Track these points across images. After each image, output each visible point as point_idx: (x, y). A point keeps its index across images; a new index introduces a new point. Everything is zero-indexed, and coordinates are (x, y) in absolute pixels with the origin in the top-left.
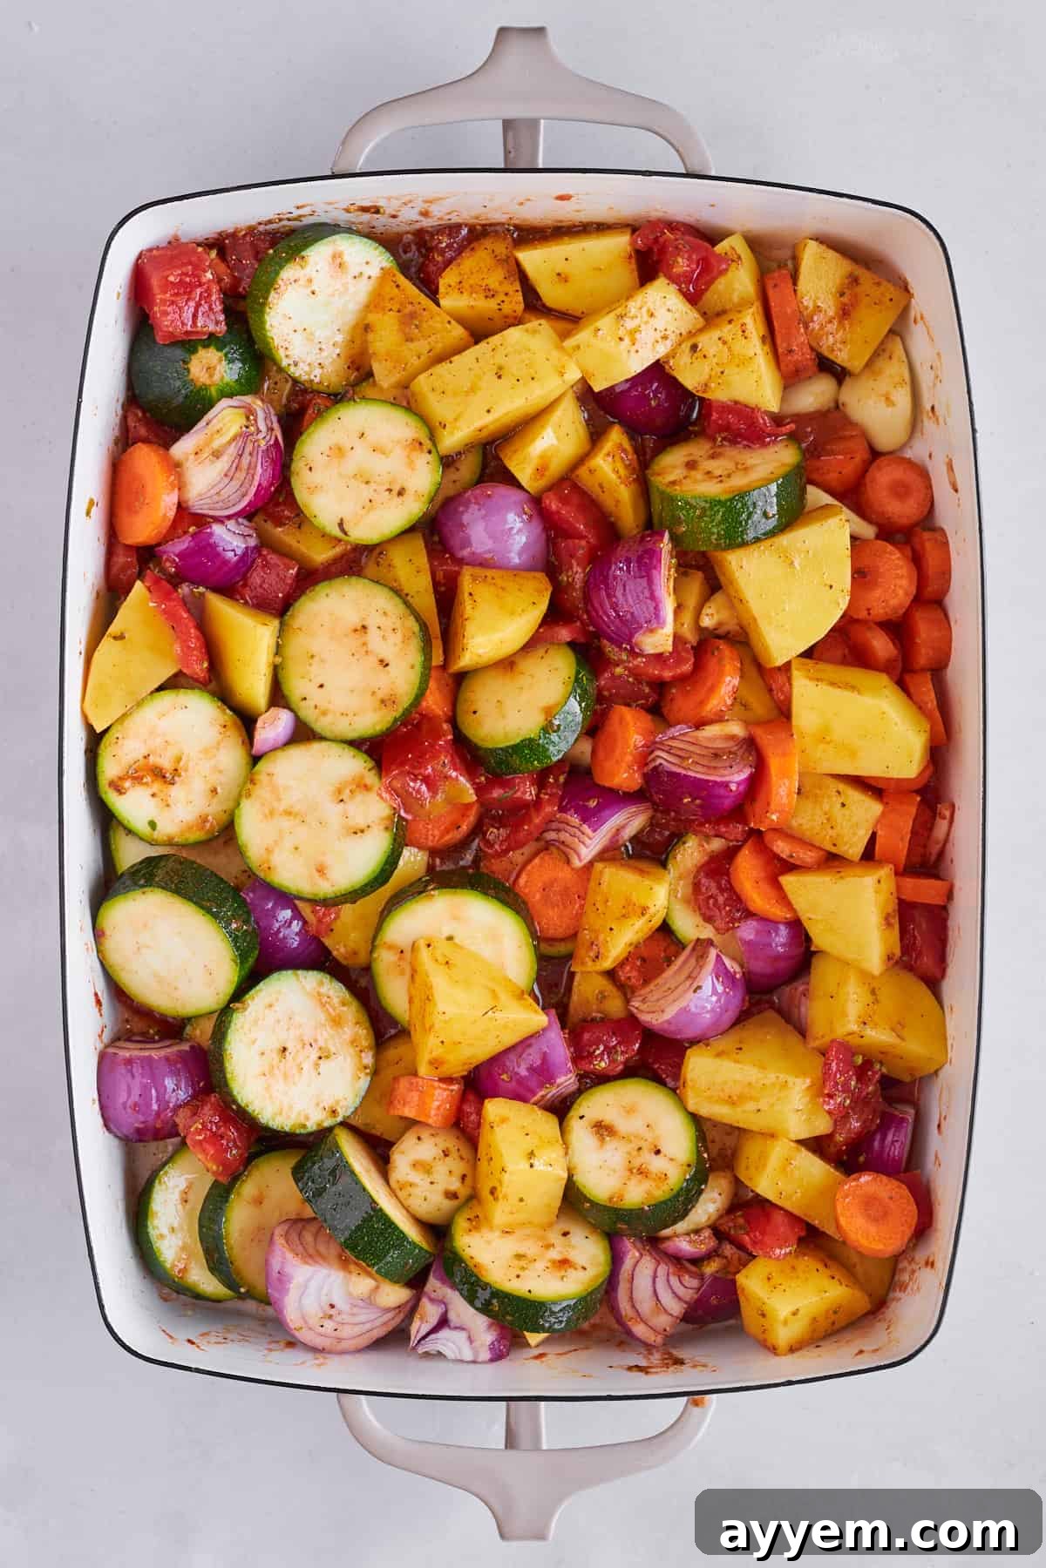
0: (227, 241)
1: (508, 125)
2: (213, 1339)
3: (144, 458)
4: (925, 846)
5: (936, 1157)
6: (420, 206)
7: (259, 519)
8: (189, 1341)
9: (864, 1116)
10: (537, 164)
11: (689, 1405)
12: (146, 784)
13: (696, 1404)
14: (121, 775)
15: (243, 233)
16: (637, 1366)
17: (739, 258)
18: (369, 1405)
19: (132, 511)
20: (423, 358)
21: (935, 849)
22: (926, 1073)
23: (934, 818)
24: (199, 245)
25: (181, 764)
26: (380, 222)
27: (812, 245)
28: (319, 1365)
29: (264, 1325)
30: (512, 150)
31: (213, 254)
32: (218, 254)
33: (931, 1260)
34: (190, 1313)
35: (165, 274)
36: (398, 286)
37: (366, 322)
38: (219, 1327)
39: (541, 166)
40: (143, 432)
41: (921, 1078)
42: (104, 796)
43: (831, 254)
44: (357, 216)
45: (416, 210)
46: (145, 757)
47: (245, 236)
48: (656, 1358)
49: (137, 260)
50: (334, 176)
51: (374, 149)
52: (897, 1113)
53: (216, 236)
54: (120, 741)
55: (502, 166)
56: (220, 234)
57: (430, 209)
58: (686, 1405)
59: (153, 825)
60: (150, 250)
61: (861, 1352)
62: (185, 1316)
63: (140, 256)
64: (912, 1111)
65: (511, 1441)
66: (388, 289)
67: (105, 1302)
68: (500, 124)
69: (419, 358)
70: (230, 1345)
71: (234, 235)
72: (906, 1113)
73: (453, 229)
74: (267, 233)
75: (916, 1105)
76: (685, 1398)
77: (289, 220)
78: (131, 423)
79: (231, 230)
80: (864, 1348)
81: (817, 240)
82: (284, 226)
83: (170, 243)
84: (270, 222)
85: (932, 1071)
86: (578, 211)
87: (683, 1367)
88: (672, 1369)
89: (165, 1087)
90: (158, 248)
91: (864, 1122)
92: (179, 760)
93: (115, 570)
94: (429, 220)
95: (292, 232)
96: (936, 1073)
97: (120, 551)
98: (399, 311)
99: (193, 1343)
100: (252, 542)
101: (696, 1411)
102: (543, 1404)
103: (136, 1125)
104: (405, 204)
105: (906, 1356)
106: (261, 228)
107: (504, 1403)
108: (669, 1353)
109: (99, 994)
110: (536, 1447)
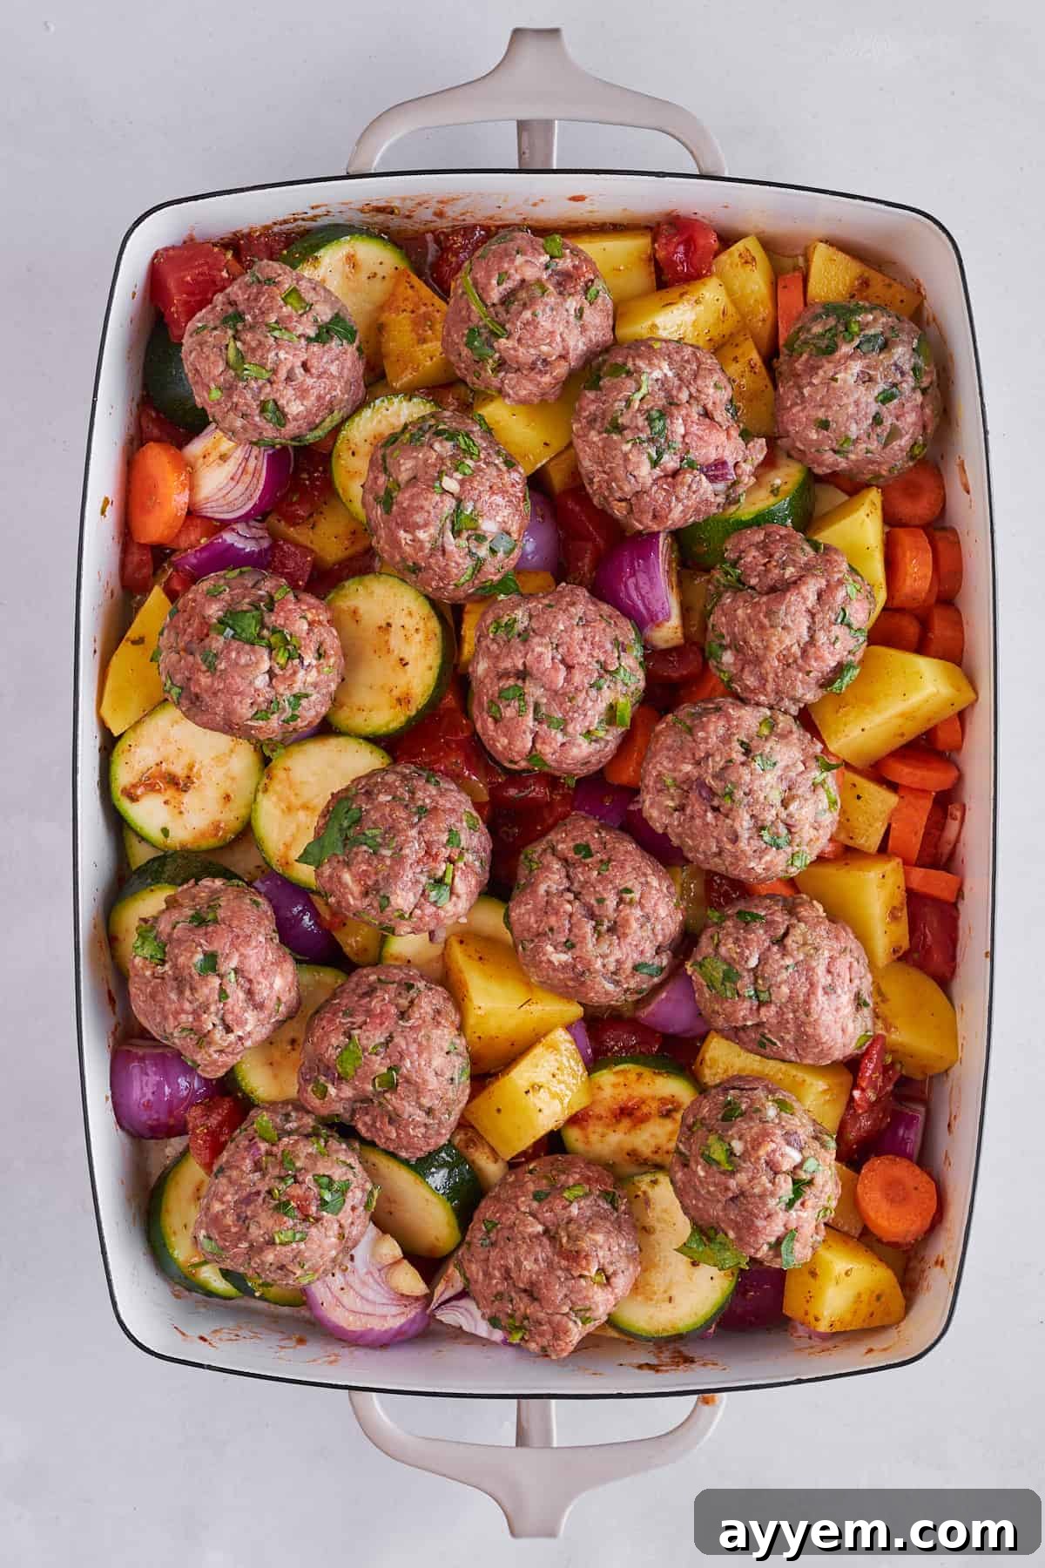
0: (242, 242)
1: (522, 126)
2: (225, 1336)
3: (157, 459)
4: (936, 847)
5: (946, 1157)
6: (434, 206)
7: (272, 519)
8: (202, 1338)
9: (874, 1116)
10: (552, 165)
11: (700, 1404)
12: (159, 791)
13: (706, 1402)
14: (134, 781)
15: (258, 233)
16: (647, 1364)
17: (754, 259)
18: (382, 1403)
19: (147, 511)
20: (434, 359)
21: (947, 849)
22: (936, 1071)
23: (945, 818)
24: (215, 245)
25: (195, 770)
26: (395, 222)
27: (822, 247)
28: (331, 1362)
29: (276, 1322)
30: (527, 151)
31: (229, 255)
32: (233, 255)
33: (941, 1258)
34: (203, 1310)
35: (182, 274)
36: (412, 287)
37: (380, 322)
38: (231, 1324)
39: (555, 167)
40: (156, 432)
41: (931, 1078)
42: (116, 803)
43: (841, 256)
44: (373, 216)
45: (430, 211)
46: (157, 765)
47: (260, 236)
48: (666, 1356)
49: (153, 259)
50: (349, 177)
51: (390, 149)
52: (907, 1111)
53: (230, 236)
54: (133, 749)
55: (517, 167)
56: (235, 234)
57: (445, 209)
58: (696, 1405)
59: (165, 832)
60: (166, 249)
61: (871, 1350)
62: (198, 1313)
63: (156, 255)
64: (922, 1109)
65: (522, 1439)
66: (401, 289)
67: (118, 1299)
68: (515, 124)
69: (431, 359)
70: (241, 1342)
71: (249, 236)
72: (915, 1110)
73: (468, 230)
74: (280, 234)
75: (925, 1102)
76: (696, 1397)
77: (303, 219)
78: (144, 424)
79: (246, 231)
80: (874, 1348)
81: (826, 242)
82: (298, 226)
83: (185, 242)
84: (285, 222)
85: (942, 1070)
86: (591, 212)
87: (693, 1366)
88: (682, 1367)
89: (178, 1084)
90: (173, 248)
91: (875, 1120)
92: (191, 768)
93: (130, 568)
94: (444, 221)
95: (307, 232)
96: (946, 1072)
97: (135, 549)
98: (413, 312)
99: (205, 1340)
100: (265, 544)
101: (706, 1408)
102: (553, 1401)
103: (149, 1122)
104: (420, 204)
105: (916, 1354)
106: (276, 229)
107: (515, 1401)
108: (680, 1352)
109: (113, 991)
110: (547, 1444)
